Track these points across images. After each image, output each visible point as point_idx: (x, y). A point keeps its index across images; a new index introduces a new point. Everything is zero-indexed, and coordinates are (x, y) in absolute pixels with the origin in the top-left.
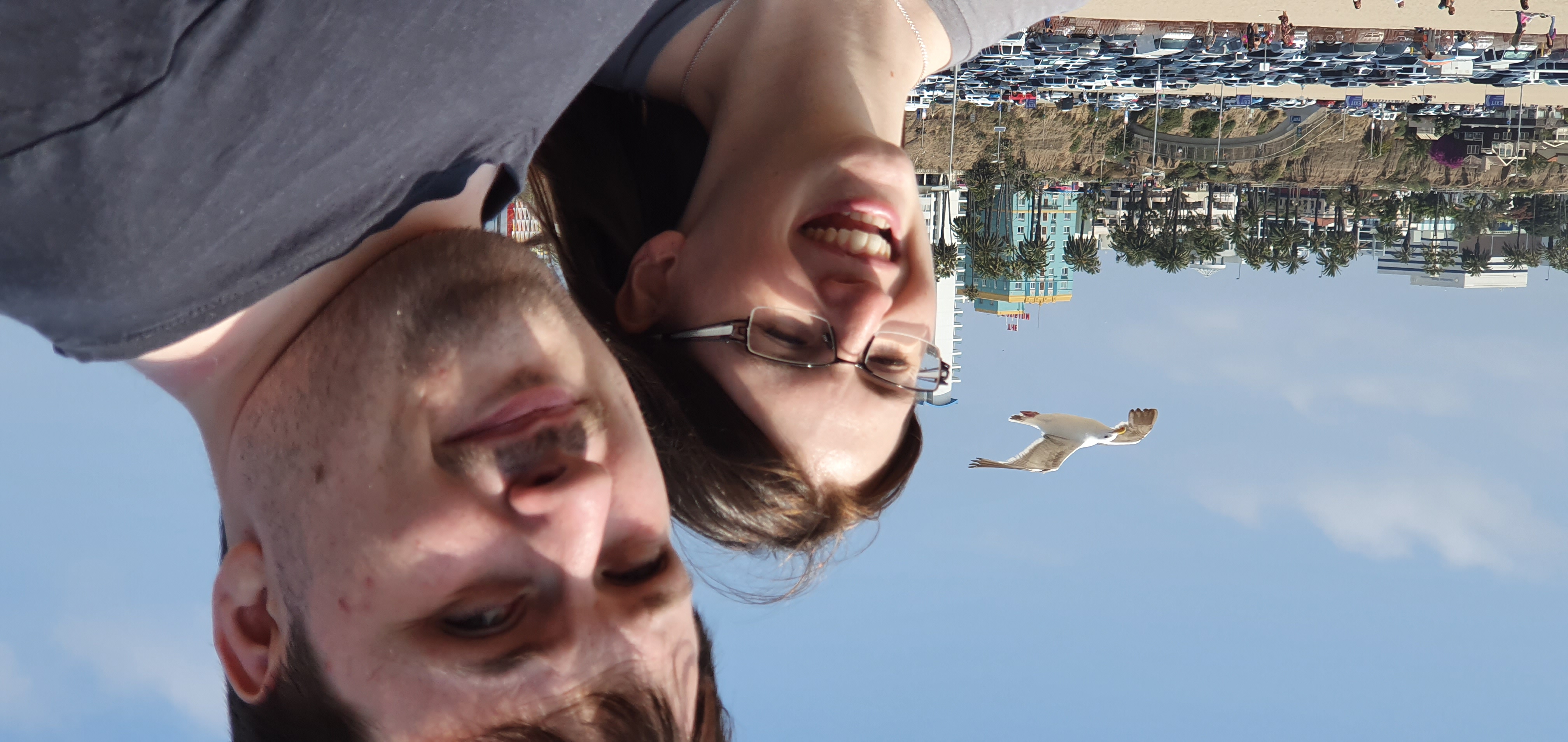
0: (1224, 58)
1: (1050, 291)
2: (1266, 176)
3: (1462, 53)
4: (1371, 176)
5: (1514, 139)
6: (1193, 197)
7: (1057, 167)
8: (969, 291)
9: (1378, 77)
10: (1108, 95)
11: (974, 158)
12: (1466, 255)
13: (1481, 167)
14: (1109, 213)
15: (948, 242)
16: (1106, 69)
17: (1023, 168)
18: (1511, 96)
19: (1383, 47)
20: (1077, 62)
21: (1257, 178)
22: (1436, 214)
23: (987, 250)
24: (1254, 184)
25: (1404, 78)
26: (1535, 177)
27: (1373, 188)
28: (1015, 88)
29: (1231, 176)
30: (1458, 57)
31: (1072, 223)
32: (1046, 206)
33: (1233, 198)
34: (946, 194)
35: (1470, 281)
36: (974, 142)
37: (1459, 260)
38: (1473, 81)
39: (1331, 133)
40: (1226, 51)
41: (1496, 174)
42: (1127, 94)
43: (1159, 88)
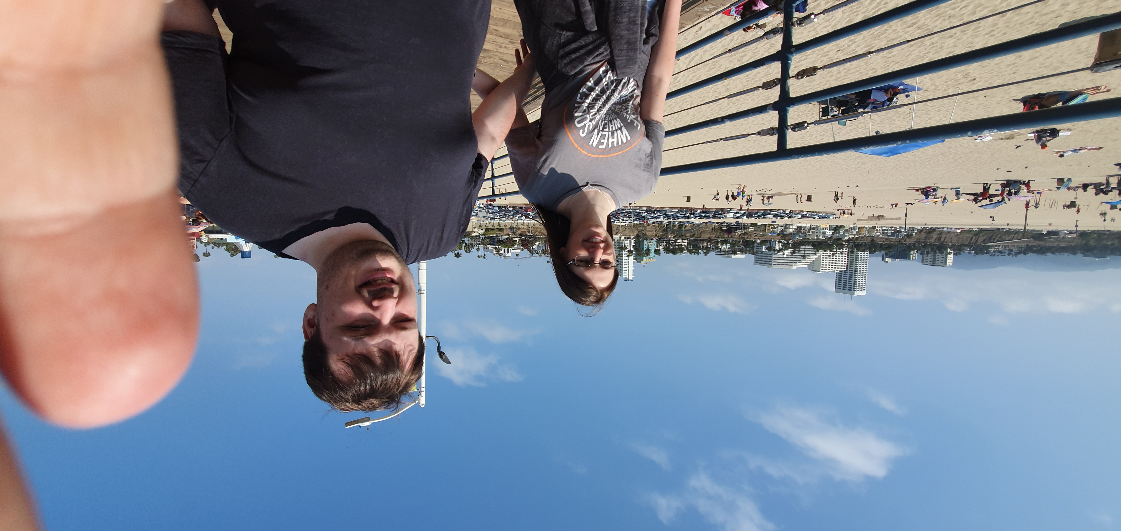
1: (651, 259)
2: (693, 236)
4: (713, 236)
5: (741, 229)
6: (679, 241)
7: (652, 235)
8: (636, 259)
9: (714, 217)
10: (662, 221)
11: (636, 233)
12: (732, 252)
13: (735, 235)
14: (663, 244)
15: (631, 250)
16: (661, 216)
17: (646, 235)
18: (741, 221)
19: (715, 212)
20: (656, 215)
21: (691, 237)
22: (726, 244)
23: (639, 251)
24: (691, 238)
25: (719, 218)
26: (746, 237)
27: (714, 239)
28: (644, 220)
29: (686, 237)
30: (730, 213)
31: (655, 246)
32: (650, 242)
33: (686, 241)
35: (733, 257)
36: (636, 230)
38: (733, 218)
39: (705, 228)
40: (685, 213)
41: (738, 236)
42: (665, 221)
43: (672, 220)
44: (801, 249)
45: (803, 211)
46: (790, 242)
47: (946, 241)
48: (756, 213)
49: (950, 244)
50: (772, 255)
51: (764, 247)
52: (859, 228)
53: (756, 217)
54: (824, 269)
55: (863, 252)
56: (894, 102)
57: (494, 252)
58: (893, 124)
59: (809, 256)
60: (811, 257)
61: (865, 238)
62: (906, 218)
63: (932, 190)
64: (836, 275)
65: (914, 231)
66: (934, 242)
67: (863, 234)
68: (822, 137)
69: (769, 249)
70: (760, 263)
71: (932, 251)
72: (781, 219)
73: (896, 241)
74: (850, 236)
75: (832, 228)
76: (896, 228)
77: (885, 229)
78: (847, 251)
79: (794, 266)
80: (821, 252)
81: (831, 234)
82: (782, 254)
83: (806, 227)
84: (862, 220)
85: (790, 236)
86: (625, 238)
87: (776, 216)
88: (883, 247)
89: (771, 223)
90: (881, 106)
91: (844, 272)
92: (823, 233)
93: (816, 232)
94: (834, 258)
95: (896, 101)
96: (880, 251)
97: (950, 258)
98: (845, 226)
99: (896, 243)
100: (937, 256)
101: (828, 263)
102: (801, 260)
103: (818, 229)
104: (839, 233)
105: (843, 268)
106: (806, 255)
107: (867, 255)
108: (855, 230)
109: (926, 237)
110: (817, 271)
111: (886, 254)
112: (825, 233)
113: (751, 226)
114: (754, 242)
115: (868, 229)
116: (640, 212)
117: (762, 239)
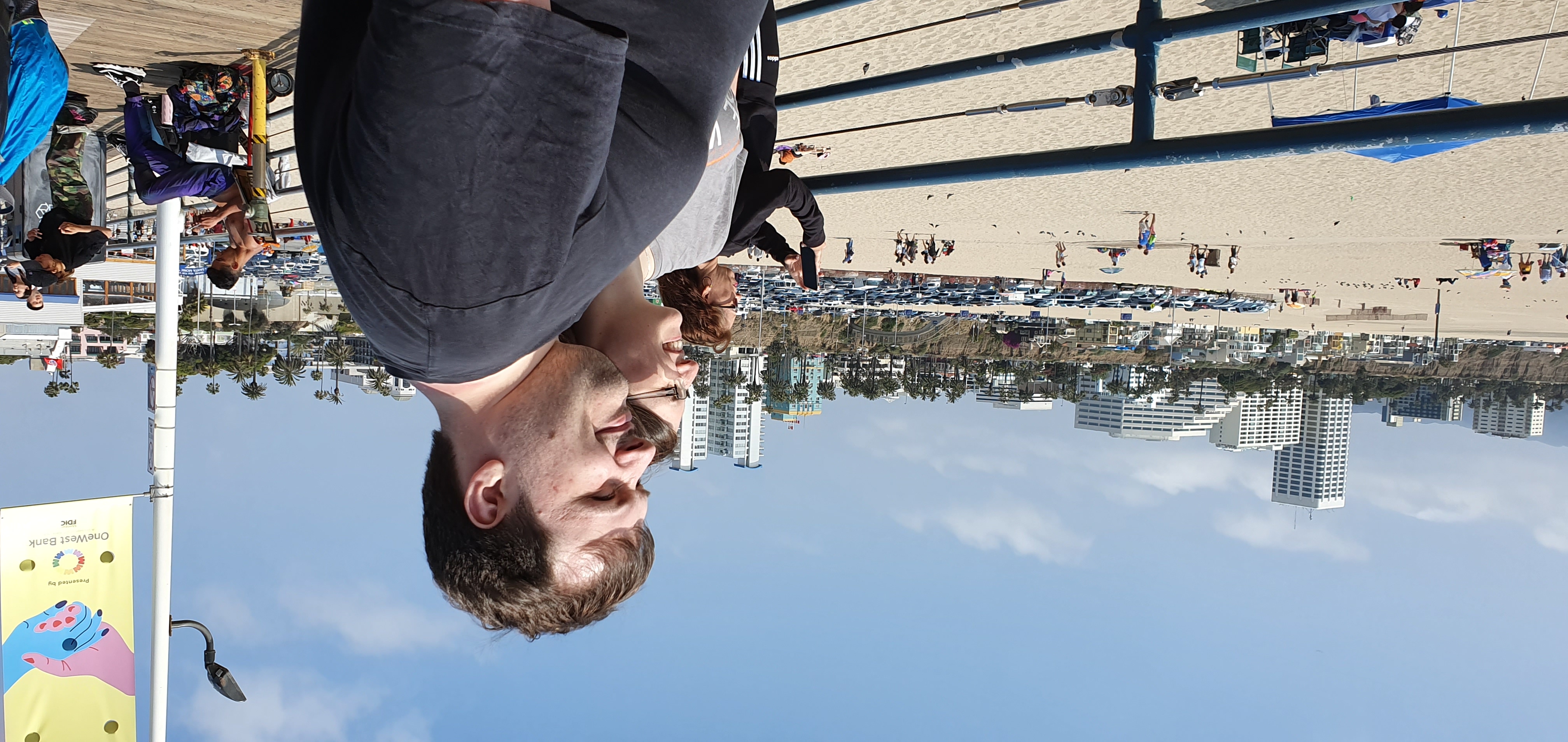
0: (898, 291)
1: (810, 409)
2: (920, 351)
3: (1019, 290)
4: (973, 352)
5: (1045, 334)
6: (883, 362)
7: (814, 345)
8: (768, 409)
9: (977, 301)
10: (840, 309)
11: (771, 340)
13: (1028, 349)
14: (840, 369)
15: (757, 384)
16: (838, 296)
17: (796, 345)
18: (1043, 312)
19: (980, 286)
20: (824, 292)
21: (915, 353)
23: (778, 388)
24: (914, 356)
25: (989, 302)
26: (1055, 353)
27: (974, 358)
28: (792, 304)
29: (902, 351)
30: (1017, 292)
31: (821, 374)
32: (808, 365)
33: (903, 362)
34: (757, 358)
35: (1023, 406)
36: (771, 332)
37: (1018, 395)
38: (1024, 304)
39: (953, 330)
40: (900, 287)
41: (1036, 352)
42: (849, 309)
43: (865, 306)
44: (1191, 390)
45: (1197, 292)
46: (1164, 370)
47: (1527, 375)
48: (1083, 293)
49: (1538, 382)
50: (1121, 402)
51: (1101, 381)
52: (1330, 337)
53: (1082, 302)
54: (1247, 440)
55: (1339, 400)
56: (1411, 26)
57: (365, 383)
58: (1409, 80)
60: (1217, 410)
61: (1345, 363)
62: (1438, 316)
63: (1496, 248)
64: (1276, 458)
65: (1456, 348)
66: (1502, 377)
67: (1340, 352)
68: (1243, 104)
69: (1115, 386)
71: (1496, 400)
72: (1145, 309)
73: (1415, 371)
74: (1310, 358)
75: (1267, 337)
76: (1415, 338)
77: (1389, 341)
78: (1301, 395)
79: (1174, 433)
80: (1241, 397)
81: (1264, 351)
82: (1145, 400)
83: (1204, 332)
84: (1337, 318)
85: (1166, 354)
86: (741, 351)
87: (1132, 301)
88: (1386, 387)
89: (1119, 320)
90: (1382, 34)
91: (1295, 449)
92: (1246, 348)
93: (1228, 346)
94: (1272, 412)
95: (1415, 24)
96: (1378, 397)
97: (1538, 416)
98: (1296, 332)
99: (1416, 378)
100: (1508, 412)
101: (1256, 426)
103: (1233, 338)
104: (1283, 349)
105: (1292, 438)
107: (1347, 408)
108: (1320, 342)
109: (1483, 364)
110: (1230, 446)
111: (1393, 405)
112: (1251, 349)
113: (1070, 327)
114: (1075, 370)
115: (1351, 340)
116: (782, 281)
117: (1095, 363)
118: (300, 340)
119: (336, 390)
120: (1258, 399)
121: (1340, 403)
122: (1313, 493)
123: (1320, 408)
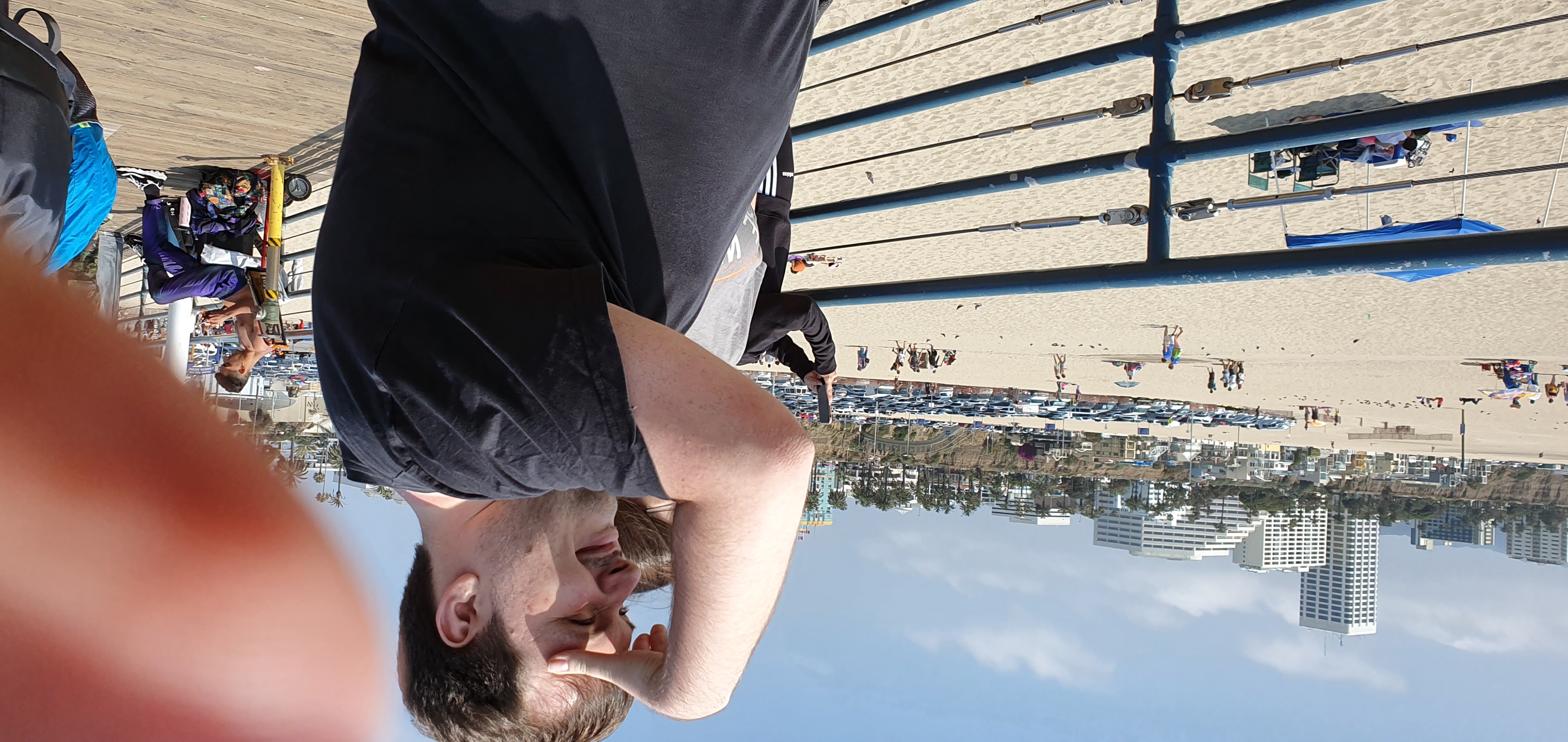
0: (910, 400)
1: (821, 519)
2: (933, 461)
3: (1033, 401)
4: (987, 464)
5: (1060, 447)
6: (895, 471)
7: (824, 454)
9: (990, 412)
10: (851, 417)
12: (1038, 507)
13: (1044, 462)
14: (851, 478)
16: (850, 403)
18: (1059, 425)
19: (992, 397)
21: (928, 463)
22: (1022, 485)
24: (927, 466)
25: (1003, 413)
26: (1072, 467)
27: (988, 470)
28: (803, 411)
29: (914, 461)
30: (1031, 404)
31: (832, 483)
32: (819, 473)
33: (915, 473)
35: (1041, 521)
37: (1034, 509)
38: (1039, 416)
39: (966, 440)
40: (911, 396)
41: (1052, 465)
42: (861, 416)
43: (877, 414)
44: (1212, 508)
45: (1215, 407)
46: (1184, 487)
47: (1560, 499)
48: (1099, 406)
50: (1140, 519)
51: (1119, 497)
52: (1353, 456)
53: (1098, 415)
54: (1271, 561)
55: (1365, 521)
56: (1420, 149)
58: (1421, 202)
59: (1234, 526)
60: (1239, 529)
61: (1369, 483)
62: (1463, 437)
63: (1519, 369)
64: (1302, 580)
65: (1484, 469)
66: (1533, 501)
67: (1364, 472)
68: (1256, 222)
69: (1133, 502)
70: (1110, 541)
71: (1529, 525)
72: (1162, 423)
73: (1442, 493)
74: (1333, 477)
75: (1289, 454)
76: (1441, 459)
77: (1415, 461)
78: (1326, 515)
79: (1196, 552)
80: (1264, 516)
81: (1286, 469)
82: (1165, 518)
83: (1223, 449)
84: (1359, 436)
85: (1186, 470)
87: (1149, 416)
88: (1413, 509)
89: (1136, 435)
90: (1392, 155)
91: (1322, 572)
92: (1266, 465)
93: (1248, 463)
94: (1296, 533)
95: (1424, 147)
96: (1406, 520)
98: (1318, 450)
99: (1444, 499)
100: (1542, 537)
101: (1280, 547)
102: (1213, 537)
103: (1253, 455)
104: (1305, 467)
105: (1318, 560)
106: (1224, 522)
107: (1374, 529)
108: (1342, 460)
109: (1513, 487)
110: (1255, 567)
111: (1421, 527)
112: (1272, 467)
113: (1086, 440)
114: (1092, 485)
115: (1375, 460)
116: (792, 387)
117: (1113, 478)
118: (303, 441)
119: (338, 493)
120: (1281, 519)
121: (1367, 524)
122: (1343, 618)
123: (1345, 529)
